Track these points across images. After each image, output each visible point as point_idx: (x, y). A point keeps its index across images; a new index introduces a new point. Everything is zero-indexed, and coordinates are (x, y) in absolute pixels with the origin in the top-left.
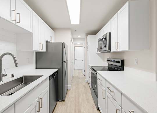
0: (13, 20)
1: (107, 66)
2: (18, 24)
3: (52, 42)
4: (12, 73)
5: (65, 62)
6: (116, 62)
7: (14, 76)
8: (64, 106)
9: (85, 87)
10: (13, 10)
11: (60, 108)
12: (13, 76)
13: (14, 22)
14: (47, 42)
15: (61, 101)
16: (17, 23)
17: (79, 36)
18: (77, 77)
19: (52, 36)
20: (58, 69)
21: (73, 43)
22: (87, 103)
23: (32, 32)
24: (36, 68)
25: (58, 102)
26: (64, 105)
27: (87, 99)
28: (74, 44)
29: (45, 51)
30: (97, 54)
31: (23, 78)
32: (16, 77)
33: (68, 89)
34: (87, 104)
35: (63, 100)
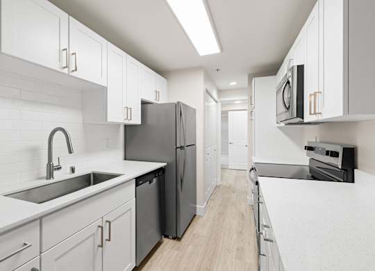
0: (64, 67)
1: (307, 164)
2: (74, 74)
3: (159, 102)
4: (72, 165)
5: (182, 148)
6: (327, 153)
7: (76, 171)
8: (176, 252)
9: (243, 215)
10: (64, 50)
11: (165, 253)
12: (73, 170)
13: (66, 71)
14: (144, 103)
15: (174, 239)
16: (73, 71)
17: (233, 83)
18: (229, 187)
19: (158, 90)
20: (165, 164)
21: (219, 103)
22: (236, 258)
23: (106, 85)
24: (125, 159)
25: (166, 240)
26: (178, 249)
27: (238, 249)
28: (223, 105)
29: (140, 123)
30: (278, 130)
31: (92, 176)
32: (78, 173)
33: (198, 214)
34: (234, 260)
35: (177, 238)
